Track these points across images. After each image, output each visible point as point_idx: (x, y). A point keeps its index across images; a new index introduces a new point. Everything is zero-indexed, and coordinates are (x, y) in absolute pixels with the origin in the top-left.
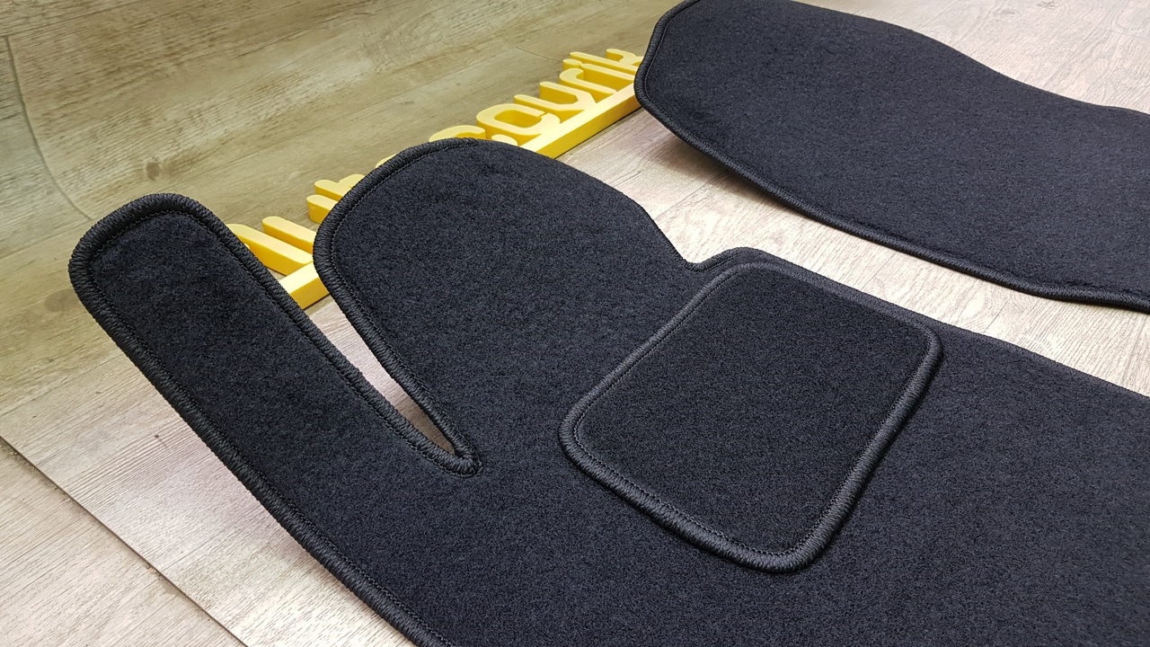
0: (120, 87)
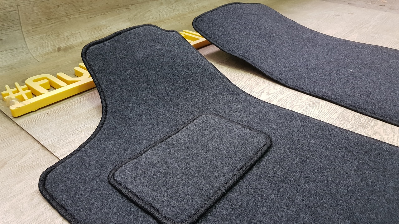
0: (51, 24)
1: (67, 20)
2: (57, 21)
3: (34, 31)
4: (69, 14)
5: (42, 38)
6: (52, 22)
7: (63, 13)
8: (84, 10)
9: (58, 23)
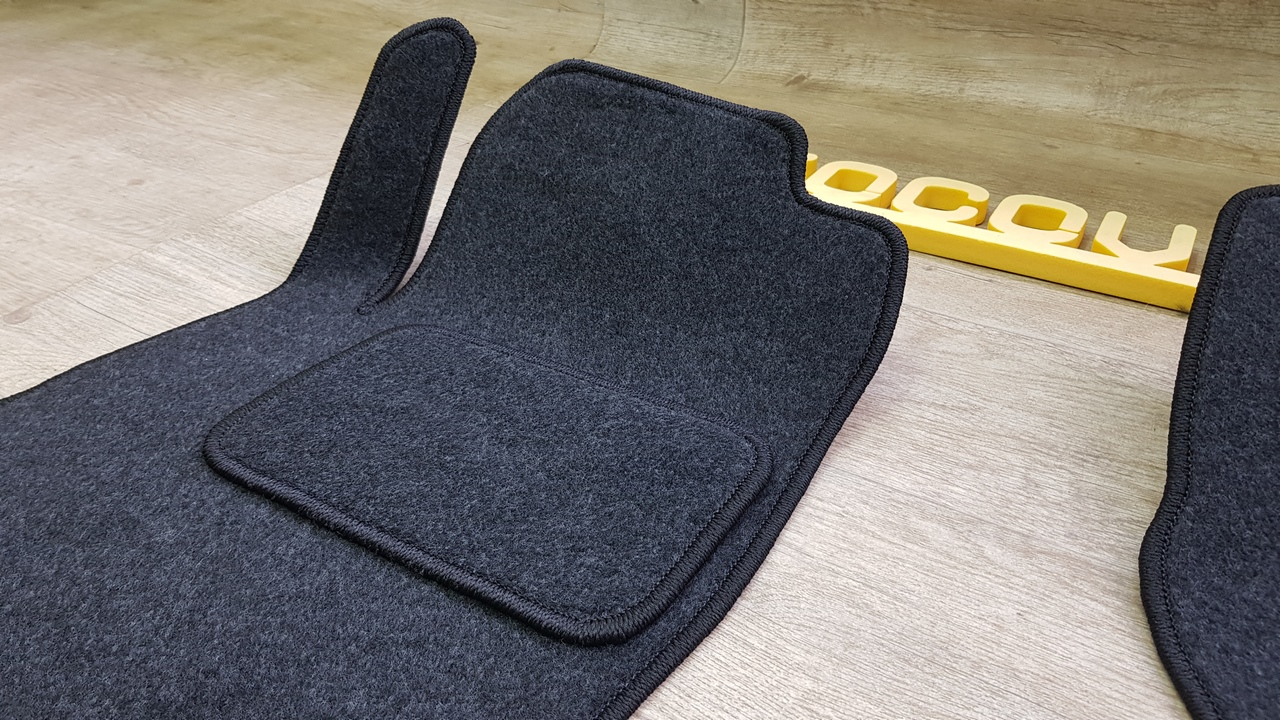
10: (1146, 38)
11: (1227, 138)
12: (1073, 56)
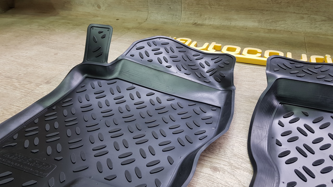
0: (198, 7)
1: (209, 8)
2: (203, 6)
3: (188, 9)
4: (211, 4)
5: (191, 14)
6: (199, 6)
7: (208, 3)
8: (222, 4)
9: (204, 8)
10: (268, 11)
11: (285, 30)
12: (253, 15)
